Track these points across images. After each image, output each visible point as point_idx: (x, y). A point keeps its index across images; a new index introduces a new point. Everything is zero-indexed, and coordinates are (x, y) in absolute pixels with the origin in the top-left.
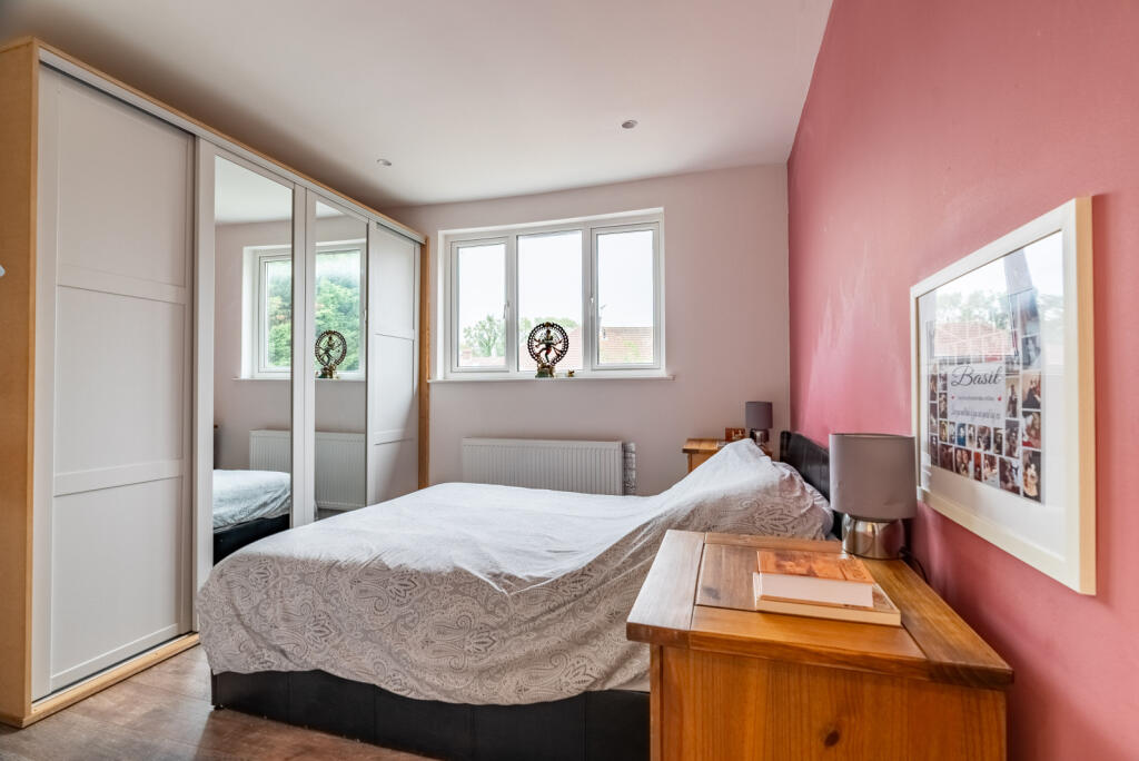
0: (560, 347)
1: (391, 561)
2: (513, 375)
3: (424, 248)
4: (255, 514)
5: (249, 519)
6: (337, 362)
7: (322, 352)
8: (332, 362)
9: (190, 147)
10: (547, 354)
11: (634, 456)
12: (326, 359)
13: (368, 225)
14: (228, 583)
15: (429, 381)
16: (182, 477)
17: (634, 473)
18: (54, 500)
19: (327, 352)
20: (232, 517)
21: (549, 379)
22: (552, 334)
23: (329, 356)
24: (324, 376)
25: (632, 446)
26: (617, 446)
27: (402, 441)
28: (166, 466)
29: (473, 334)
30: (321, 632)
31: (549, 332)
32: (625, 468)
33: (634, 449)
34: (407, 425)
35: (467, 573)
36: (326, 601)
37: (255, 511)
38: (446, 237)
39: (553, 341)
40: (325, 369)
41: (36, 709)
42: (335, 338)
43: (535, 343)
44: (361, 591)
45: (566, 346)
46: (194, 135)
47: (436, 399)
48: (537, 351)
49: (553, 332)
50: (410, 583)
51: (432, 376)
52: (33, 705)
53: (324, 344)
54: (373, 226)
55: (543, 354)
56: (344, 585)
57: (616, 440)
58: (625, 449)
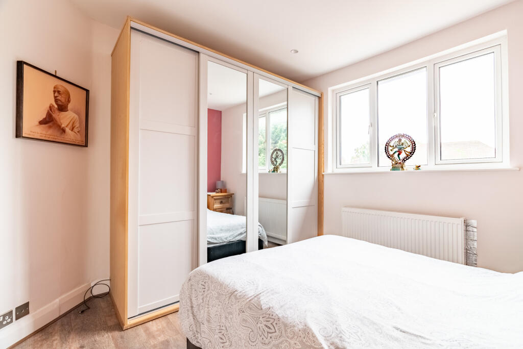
0: (409, 149)
1: (265, 302)
2: (375, 169)
3: (320, 98)
4: (238, 237)
5: (234, 240)
6: (280, 165)
7: (273, 160)
8: (278, 164)
9: (197, 59)
10: (399, 155)
11: (475, 230)
12: (275, 163)
13: (288, 89)
14: (191, 285)
15: (323, 173)
16: (194, 220)
17: (475, 244)
18: (139, 227)
19: (275, 159)
20: (226, 238)
21: (401, 171)
22: (403, 141)
23: (276, 161)
24: (274, 171)
25: (474, 222)
26: (460, 222)
27: (309, 206)
28: (186, 214)
29: (359, 151)
30: (221, 339)
31: (400, 140)
32: (467, 239)
33: (475, 225)
34: (311, 198)
35: (314, 336)
36: (226, 318)
37: (237, 236)
38: (333, 91)
39: (404, 146)
40: (275, 168)
41: (129, 323)
42: (279, 153)
43: (390, 148)
44: (244, 320)
45: (414, 149)
46: (198, 52)
47: (327, 183)
48: (391, 153)
49: (403, 140)
50: (272, 327)
51: (325, 170)
52: (128, 320)
53: (274, 156)
54: (290, 89)
55: (396, 155)
56: (236, 311)
57: (459, 217)
58: (467, 225)
